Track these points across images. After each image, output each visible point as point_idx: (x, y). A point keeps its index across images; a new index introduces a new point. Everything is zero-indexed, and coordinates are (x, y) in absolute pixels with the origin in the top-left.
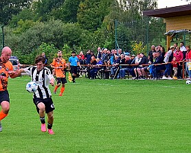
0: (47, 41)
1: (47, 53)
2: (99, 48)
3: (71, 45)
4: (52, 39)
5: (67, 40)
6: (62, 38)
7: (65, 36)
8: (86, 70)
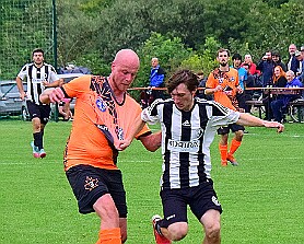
0: (164, 29)
1: (165, 58)
2: (292, 46)
3: (223, 39)
4: (176, 25)
5: (215, 26)
6: (202, 21)
7: (208, 17)
8: (260, 101)
